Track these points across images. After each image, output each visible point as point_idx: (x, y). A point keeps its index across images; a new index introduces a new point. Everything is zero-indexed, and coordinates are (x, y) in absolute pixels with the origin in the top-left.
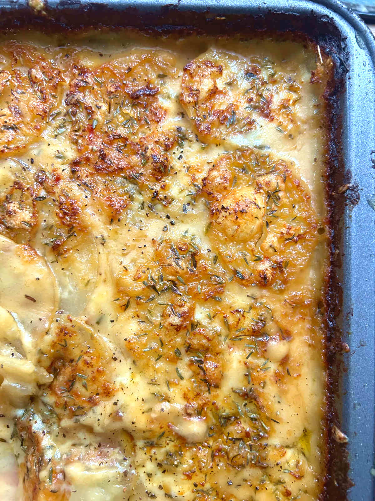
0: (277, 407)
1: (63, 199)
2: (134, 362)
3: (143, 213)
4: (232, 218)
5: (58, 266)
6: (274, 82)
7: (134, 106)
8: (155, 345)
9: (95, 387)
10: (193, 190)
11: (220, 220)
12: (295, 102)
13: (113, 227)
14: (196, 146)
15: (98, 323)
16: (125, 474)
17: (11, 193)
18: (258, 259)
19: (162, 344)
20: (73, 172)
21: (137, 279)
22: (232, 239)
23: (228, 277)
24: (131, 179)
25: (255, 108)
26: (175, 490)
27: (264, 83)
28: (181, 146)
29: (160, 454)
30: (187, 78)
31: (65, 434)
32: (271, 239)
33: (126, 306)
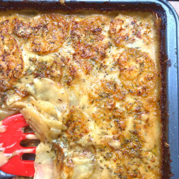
0: (145, 137)
1: (71, 67)
2: (95, 121)
3: (97, 71)
4: (128, 72)
5: (69, 89)
6: (142, 25)
7: (94, 35)
8: (102, 115)
9: (82, 130)
10: (114, 63)
11: (124, 73)
12: (149, 32)
13: (88, 76)
14: (115, 48)
15: (83, 108)
16: (93, 160)
17: (53, 65)
18: (137, 86)
19: (105, 115)
20: (74, 58)
21: (96, 93)
22: (128, 79)
23: (127, 92)
24: (93, 60)
25: (135, 34)
26: (110, 166)
27: (138, 26)
28: (110, 48)
29: (105, 154)
30: (112, 25)
31: (71, 148)
32: (142, 79)
33: (92, 102)
